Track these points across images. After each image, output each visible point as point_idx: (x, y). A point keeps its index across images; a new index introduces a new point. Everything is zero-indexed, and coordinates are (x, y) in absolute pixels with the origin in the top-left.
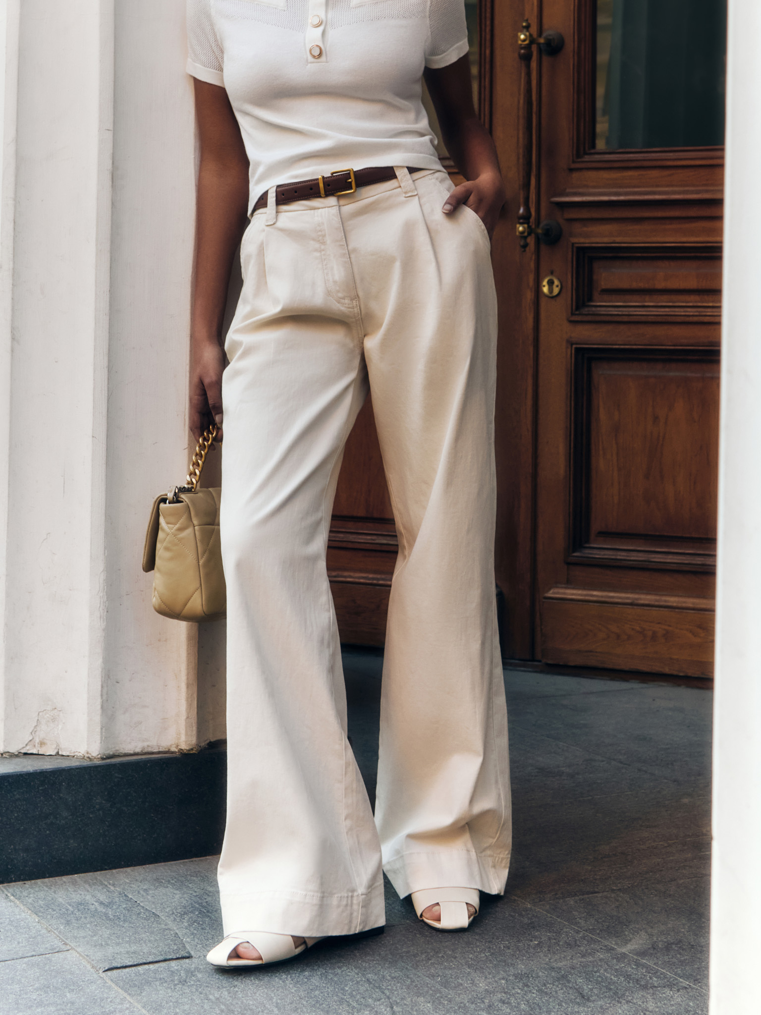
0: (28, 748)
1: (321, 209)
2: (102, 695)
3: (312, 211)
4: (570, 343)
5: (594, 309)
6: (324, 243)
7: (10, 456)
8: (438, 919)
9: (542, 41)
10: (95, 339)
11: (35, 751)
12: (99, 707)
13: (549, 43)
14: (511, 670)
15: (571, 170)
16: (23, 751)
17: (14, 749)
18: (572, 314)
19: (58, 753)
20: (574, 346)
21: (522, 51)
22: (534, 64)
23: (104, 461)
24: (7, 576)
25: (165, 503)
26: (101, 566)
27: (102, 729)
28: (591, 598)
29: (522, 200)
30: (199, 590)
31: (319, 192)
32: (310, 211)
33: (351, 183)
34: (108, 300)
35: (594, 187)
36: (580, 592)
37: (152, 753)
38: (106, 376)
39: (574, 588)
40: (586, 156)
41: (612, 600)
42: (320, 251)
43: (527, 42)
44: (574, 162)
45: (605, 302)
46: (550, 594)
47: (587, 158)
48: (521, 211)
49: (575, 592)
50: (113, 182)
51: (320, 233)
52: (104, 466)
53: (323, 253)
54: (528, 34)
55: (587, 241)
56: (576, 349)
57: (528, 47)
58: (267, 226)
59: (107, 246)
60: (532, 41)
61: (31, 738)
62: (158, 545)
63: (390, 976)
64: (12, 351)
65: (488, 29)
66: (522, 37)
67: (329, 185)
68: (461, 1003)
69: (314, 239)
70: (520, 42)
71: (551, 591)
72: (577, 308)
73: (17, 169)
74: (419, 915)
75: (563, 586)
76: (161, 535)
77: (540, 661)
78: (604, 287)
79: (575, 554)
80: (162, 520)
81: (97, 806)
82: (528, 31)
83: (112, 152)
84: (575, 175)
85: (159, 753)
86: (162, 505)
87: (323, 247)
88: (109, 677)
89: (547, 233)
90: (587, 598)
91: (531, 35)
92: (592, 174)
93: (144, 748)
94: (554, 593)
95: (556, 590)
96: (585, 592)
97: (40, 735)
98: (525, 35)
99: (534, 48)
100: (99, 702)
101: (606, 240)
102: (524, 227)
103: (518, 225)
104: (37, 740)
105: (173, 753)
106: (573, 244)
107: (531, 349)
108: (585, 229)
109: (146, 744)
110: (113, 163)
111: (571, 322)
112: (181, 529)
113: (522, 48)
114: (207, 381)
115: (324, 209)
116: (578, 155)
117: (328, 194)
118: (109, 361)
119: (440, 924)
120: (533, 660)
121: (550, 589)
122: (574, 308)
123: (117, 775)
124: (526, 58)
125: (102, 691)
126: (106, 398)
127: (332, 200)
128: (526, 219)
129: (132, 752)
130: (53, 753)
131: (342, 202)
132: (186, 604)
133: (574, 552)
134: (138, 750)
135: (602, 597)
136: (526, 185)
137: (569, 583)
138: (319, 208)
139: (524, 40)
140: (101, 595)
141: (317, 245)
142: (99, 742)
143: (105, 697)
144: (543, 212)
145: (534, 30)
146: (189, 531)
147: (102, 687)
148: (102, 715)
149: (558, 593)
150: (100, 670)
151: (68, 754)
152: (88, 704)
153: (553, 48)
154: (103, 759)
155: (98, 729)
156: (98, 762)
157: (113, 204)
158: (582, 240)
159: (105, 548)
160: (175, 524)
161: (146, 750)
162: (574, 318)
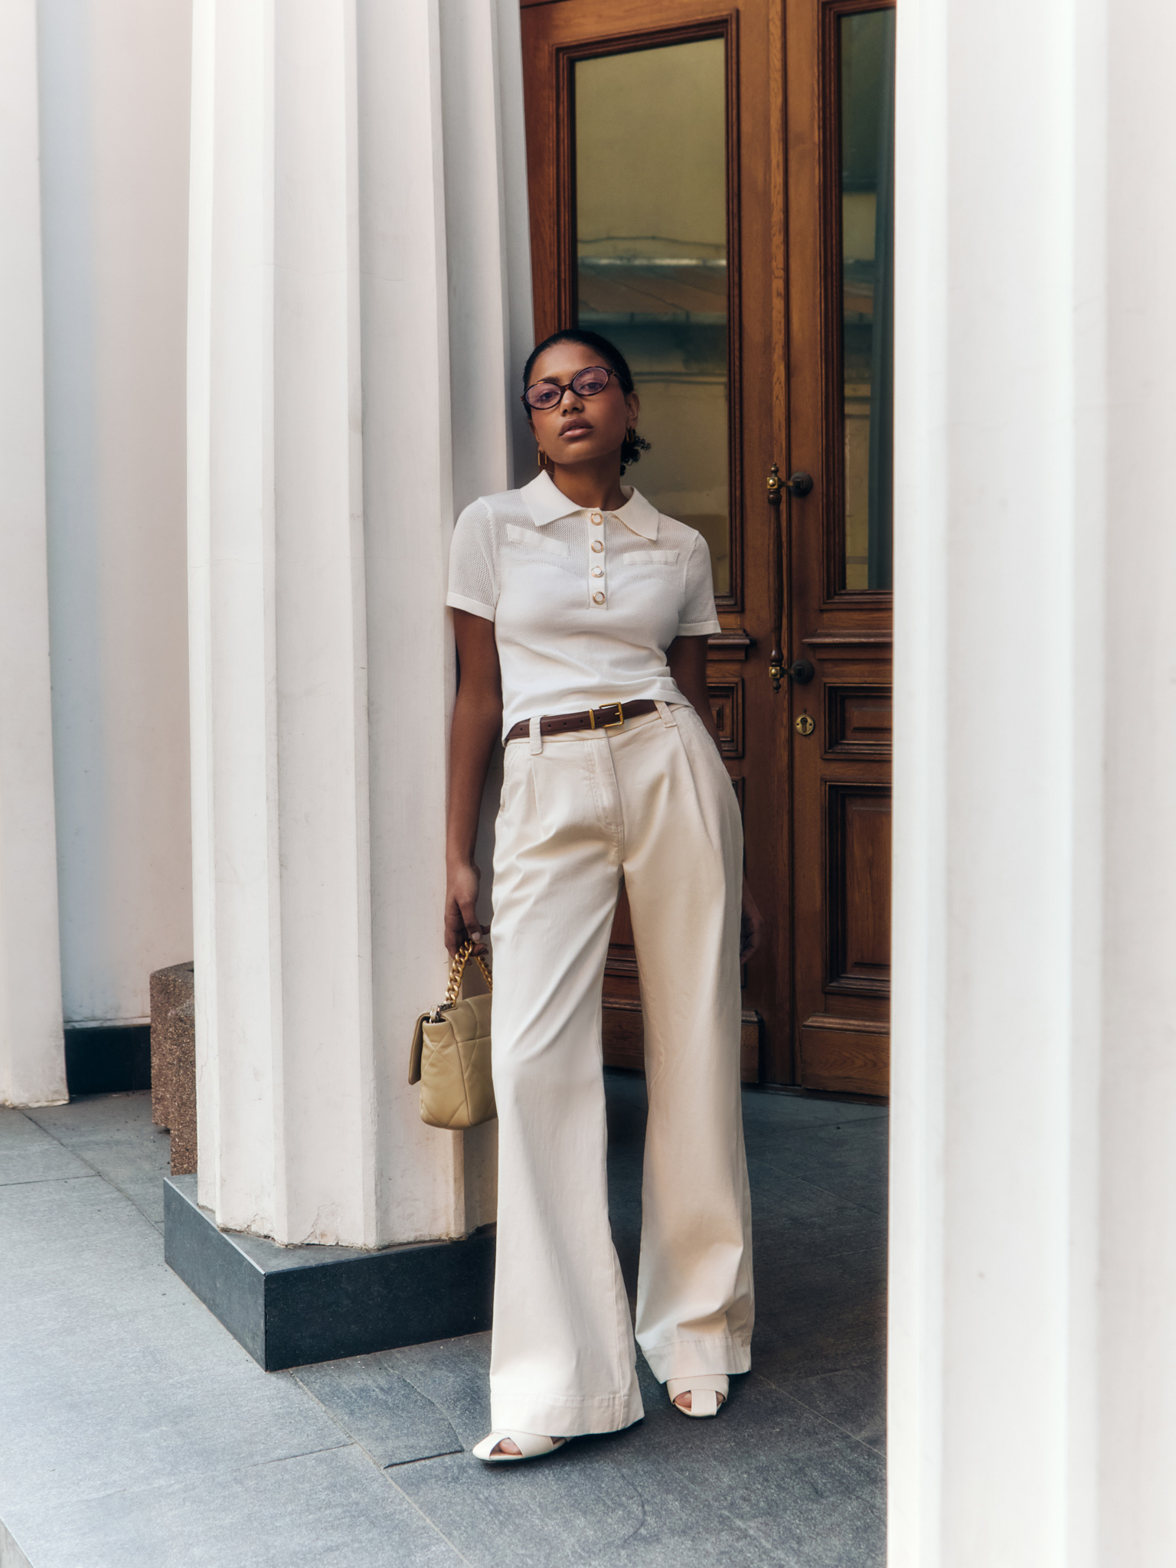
0: (310, 1239)
1: (590, 741)
2: (376, 1193)
3: (582, 742)
4: (824, 781)
5: (846, 747)
6: (594, 772)
7: (282, 974)
8: (689, 1406)
9: (791, 484)
10: (358, 865)
11: (316, 1242)
12: (374, 1203)
13: (797, 485)
14: (773, 1094)
15: (822, 611)
16: (306, 1242)
17: (297, 1241)
18: (826, 752)
19: (338, 1243)
20: (828, 783)
21: (771, 496)
22: (783, 507)
23: (370, 979)
24: (284, 1084)
25: (428, 1022)
26: (371, 1075)
27: (377, 1223)
28: (849, 1027)
29: (774, 644)
30: (465, 1103)
31: (590, 724)
32: (579, 742)
33: (618, 716)
34: (368, 828)
35: (845, 628)
36: (837, 1021)
37: (425, 1242)
38: (369, 900)
39: (832, 1017)
40: (836, 597)
41: (868, 1029)
43: (776, 487)
44: (824, 603)
45: (858, 740)
46: (810, 1022)
47: (837, 599)
48: (773, 653)
49: (832, 1020)
50: (369, 716)
51: (589, 763)
52: (370, 983)
53: (592, 781)
54: (776, 478)
55: (839, 681)
56: (830, 786)
57: (777, 492)
58: (532, 754)
59: (365, 778)
60: (781, 484)
61: (312, 1231)
62: (423, 1061)
63: (643, 1470)
64: (281, 877)
65: (738, 470)
66: (771, 482)
67: (598, 718)
68: (706, 1501)
69: (583, 768)
70: (769, 487)
71: (810, 1019)
72: (830, 747)
73: (279, 705)
74: (672, 1400)
75: (821, 1014)
76: (425, 1051)
77: (800, 1086)
78: (856, 726)
79: (832, 984)
80: (425, 1037)
81: (375, 1294)
82: (776, 476)
83: (367, 688)
84: (826, 616)
85: (431, 1241)
86: (424, 1023)
87: (592, 776)
88: (382, 1176)
89: (800, 673)
90: (844, 1027)
91: (779, 479)
92: (843, 615)
93: (417, 1237)
94: (812, 1022)
95: (814, 1019)
96: (842, 1021)
97: (321, 1228)
98: (774, 480)
99: (784, 493)
100: (373, 1198)
101: (857, 680)
102: (776, 670)
103: (770, 668)
104: (318, 1232)
105: (443, 1241)
106: (825, 684)
107: (786, 787)
108: (837, 669)
109: (418, 1234)
110: (368, 699)
111: (824, 759)
112: (445, 1047)
113: (771, 493)
114: (461, 902)
115: (593, 740)
116: (829, 597)
117: (597, 726)
118: (372, 885)
119: (690, 1411)
120: (793, 1084)
121: (809, 1018)
122: (827, 745)
123: (392, 1264)
124: (775, 503)
125: (376, 1189)
126: (370, 920)
127: (601, 732)
128: (778, 661)
129: (406, 1241)
130: (334, 1244)
131: (610, 733)
132: (452, 1117)
133: (831, 982)
134: (411, 1239)
135: (859, 1026)
136: (778, 628)
137: (827, 1012)
138: (588, 740)
139: (773, 485)
140: (372, 1101)
141: (587, 774)
142: (375, 1234)
143: (379, 1194)
144: (796, 652)
145: (783, 474)
146: (453, 1048)
147: (376, 1185)
148: (377, 1210)
149: (817, 1022)
150: (374, 1170)
151: (347, 1245)
152: (364, 1200)
153: (803, 490)
154: (379, 1250)
155: (374, 1223)
156: (375, 1254)
157: (370, 737)
158: (834, 680)
159: (374, 1058)
160: (439, 1042)
161: (418, 1239)
162: (828, 756)
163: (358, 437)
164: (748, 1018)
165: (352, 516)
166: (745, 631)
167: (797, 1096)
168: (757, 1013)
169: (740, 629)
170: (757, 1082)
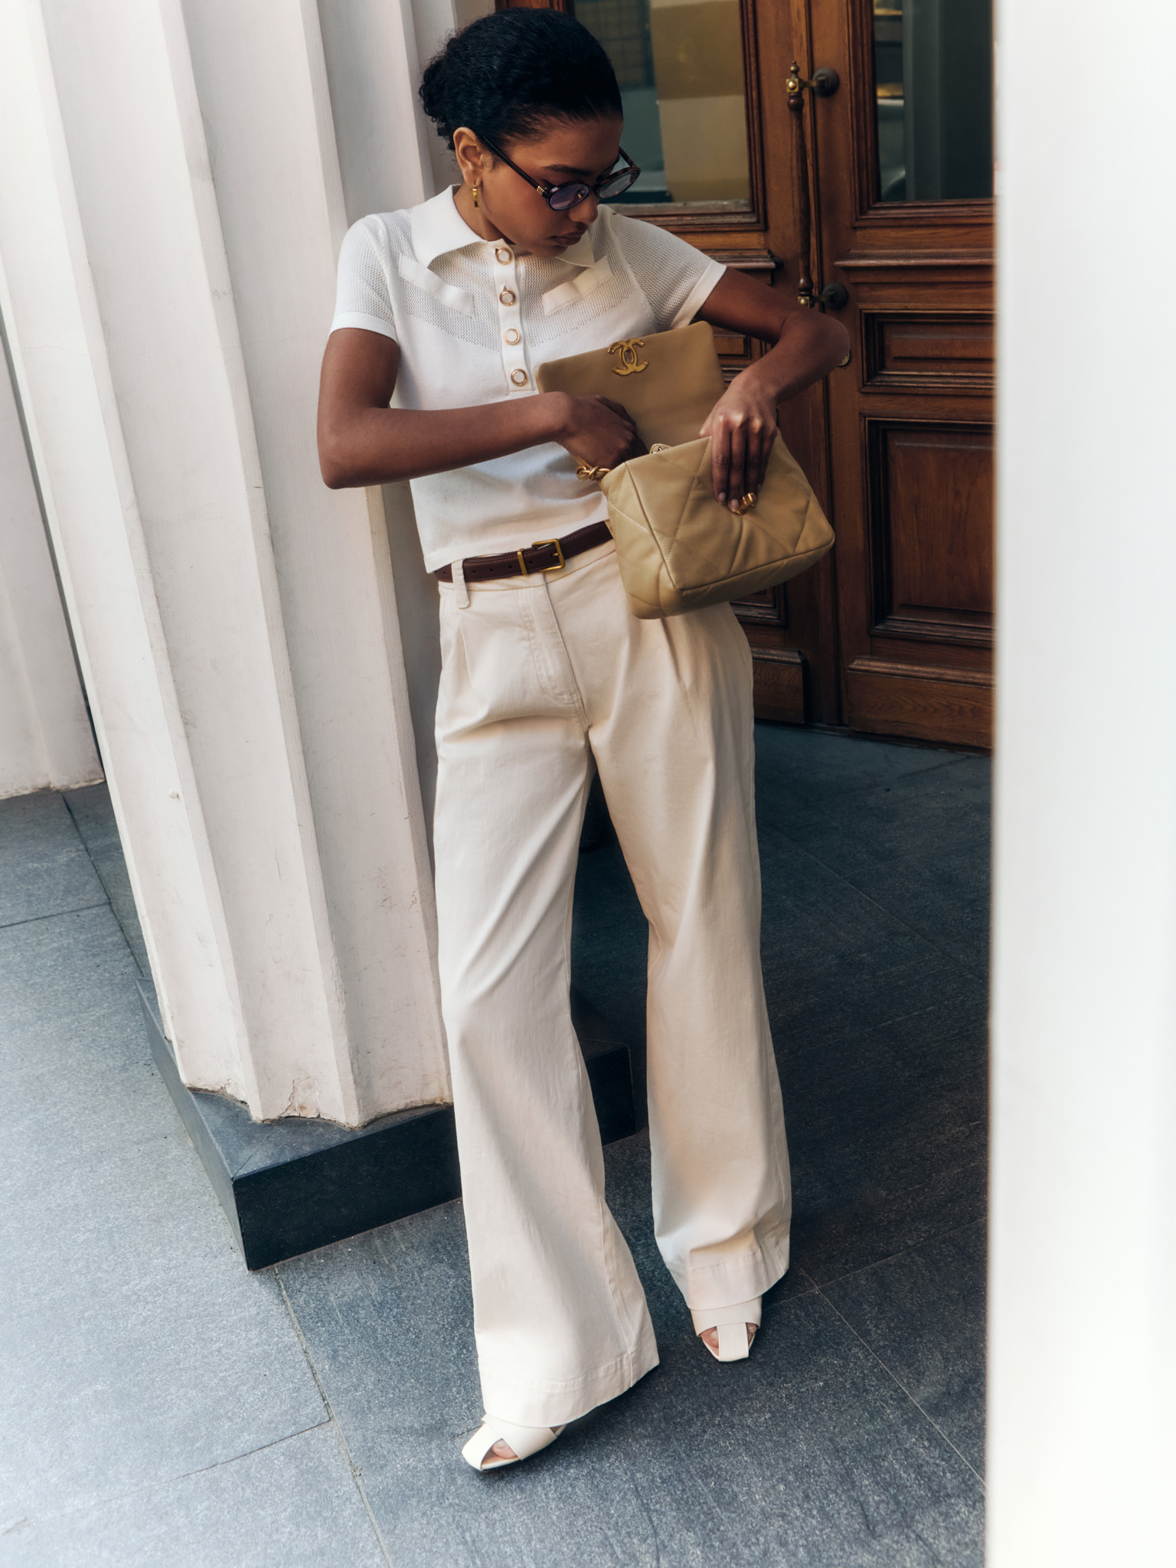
0: (288, 1112)
1: (524, 590)
2: (353, 1070)
3: (515, 591)
4: (863, 415)
5: (887, 379)
6: (533, 630)
8: (716, 1348)
9: (814, 84)
10: (283, 723)
11: (296, 1113)
12: (352, 1081)
13: (822, 84)
14: (819, 733)
15: (855, 228)
16: (284, 1116)
17: (274, 1116)
18: (864, 385)
19: (319, 1117)
20: (868, 419)
21: (792, 101)
22: (807, 110)
26: (330, 952)
27: (358, 1101)
28: (897, 672)
29: (801, 270)
31: (521, 571)
32: (510, 591)
33: (557, 557)
34: (290, 680)
35: (881, 248)
36: (884, 665)
37: (417, 1108)
38: (303, 761)
39: (878, 660)
40: (871, 212)
41: (916, 674)
42: (529, 640)
43: (797, 90)
44: (857, 219)
45: (899, 370)
46: (855, 665)
47: (872, 214)
48: (802, 281)
49: (879, 664)
50: (273, 547)
51: (526, 619)
52: (317, 855)
53: (532, 641)
54: (797, 80)
55: (877, 307)
56: (869, 421)
57: (799, 96)
58: (461, 608)
60: (802, 85)
61: (290, 1104)
64: (187, 736)
65: (753, 67)
66: (791, 84)
67: (531, 562)
69: (519, 626)
70: (788, 90)
71: (855, 663)
72: (869, 378)
74: (698, 1334)
75: (867, 657)
77: (847, 726)
78: (897, 355)
79: (878, 627)
81: (365, 1174)
82: (797, 77)
83: (266, 512)
84: (859, 233)
85: (424, 1107)
87: (532, 635)
89: (832, 299)
90: (892, 671)
91: (800, 81)
92: (879, 233)
93: (406, 1105)
94: (856, 665)
95: (860, 662)
96: (890, 665)
97: (299, 1100)
98: (794, 82)
99: (806, 96)
100: (351, 1076)
101: (896, 305)
102: (805, 300)
103: (799, 297)
104: (297, 1105)
105: (437, 1105)
106: (861, 310)
107: (822, 422)
108: (874, 293)
110: (270, 524)
111: (862, 393)
113: (791, 97)
115: (528, 589)
116: (862, 212)
117: (530, 571)
118: (303, 744)
119: (718, 1354)
120: (841, 724)
121: (853, 661)
122: (865, 379)
123: (381, 1141)
124: (797, 109)
125: (352, 1066)
126: (307, 784)
127: (537, 578)
128: (807, 291)
130: (315, 1116)
131: (549, 578)
133: (876, 625)
135: (907, 670)
136: (806, 253)
137: (874, 654)
138: (522, 588)
139: (793, 88)
140: (335, 976)
141: (525, 633)
142: (357, 1113)
143: (356, 1070)
144: (827, 275)
145: (804, 74)
147: (352, 1063)
149: (862, 665)
151: (329, 1118)
153: (828, 89)
156: (360, 1130)
157: (277, 571)
158: (871, 306)
161: (408, 1107)
162: (864, 390)
163: (208, 186)
164: (791, 660)
165: (215, 293)
166: (769, 252)
167: (844, 736)
168: (800, 653)
169: (765, 249)
170: (803, 722)
